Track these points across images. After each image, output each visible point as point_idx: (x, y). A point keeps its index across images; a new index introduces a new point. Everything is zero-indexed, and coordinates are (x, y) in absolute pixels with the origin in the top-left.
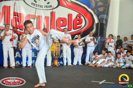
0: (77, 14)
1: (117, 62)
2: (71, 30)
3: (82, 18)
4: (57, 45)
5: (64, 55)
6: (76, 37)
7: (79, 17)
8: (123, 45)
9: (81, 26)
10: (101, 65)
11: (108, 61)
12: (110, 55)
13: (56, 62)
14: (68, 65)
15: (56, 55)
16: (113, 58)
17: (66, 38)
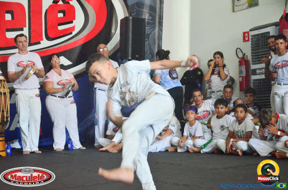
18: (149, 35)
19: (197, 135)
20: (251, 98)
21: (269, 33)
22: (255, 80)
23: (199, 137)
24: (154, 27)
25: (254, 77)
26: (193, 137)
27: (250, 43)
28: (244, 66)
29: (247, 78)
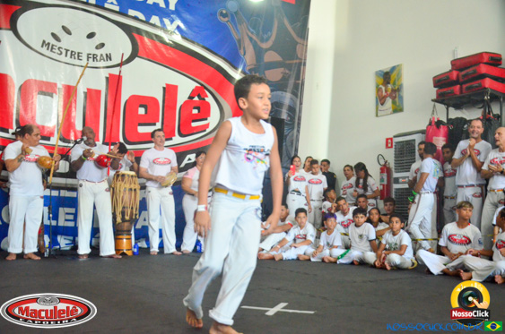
0: (194, 87)
1: (322, 244)
2: (171, 139)
3: (210, 99)
4: (128, 186)
5: (153, 220)
6: (189, 159)
7: (199, 96)
8: (342, 191)
9: (207, 126)
10: (273, 253)
11: (295, 240)
12: (304, 220)
13: (125, 240)
14: (166, 251)
15: (123, 220)
16: (310, 231)
17: (160, 163)
18: (286, 136)
19: (336, 244)
20: (391, 207)
21: (414, 140)
22: (397, 189)
23: (337, 247)
24: (293, 128)
25: (396, 186)
26: (331, 246)
27: (393, 150)
28: (385, 174)
29: (388, 187)
